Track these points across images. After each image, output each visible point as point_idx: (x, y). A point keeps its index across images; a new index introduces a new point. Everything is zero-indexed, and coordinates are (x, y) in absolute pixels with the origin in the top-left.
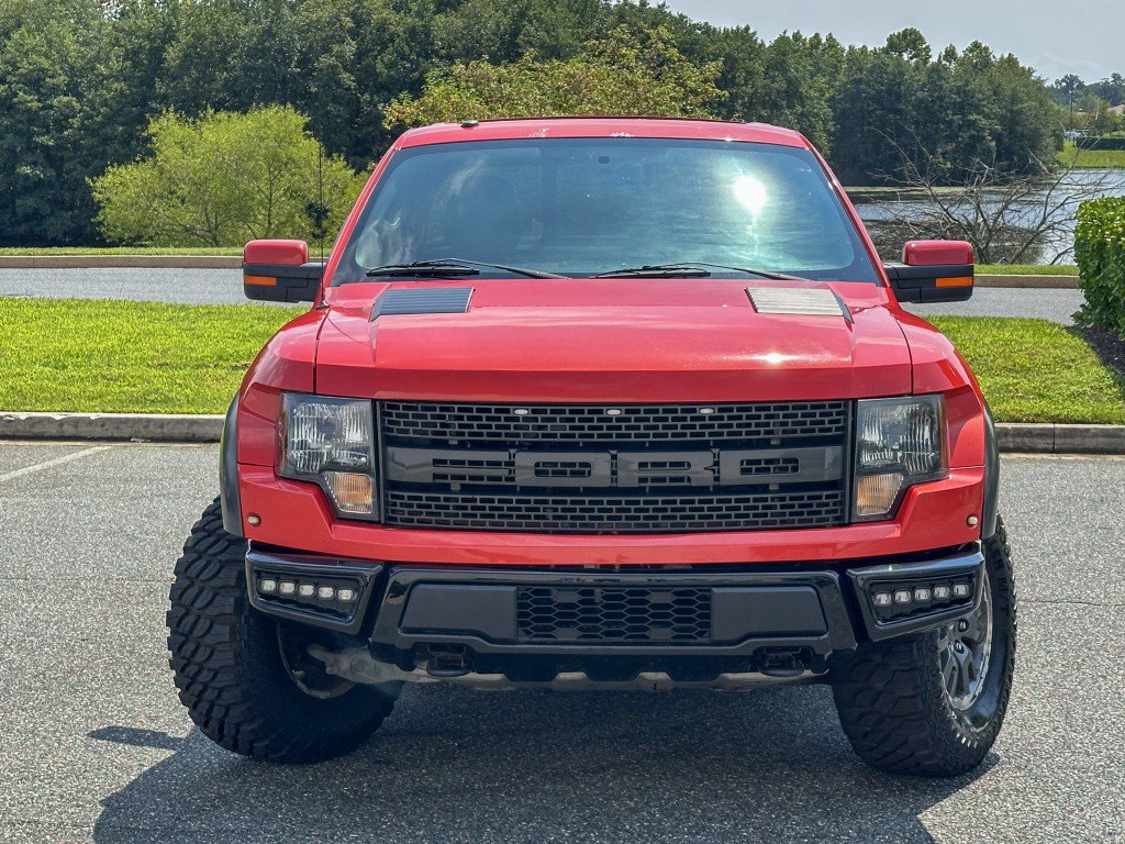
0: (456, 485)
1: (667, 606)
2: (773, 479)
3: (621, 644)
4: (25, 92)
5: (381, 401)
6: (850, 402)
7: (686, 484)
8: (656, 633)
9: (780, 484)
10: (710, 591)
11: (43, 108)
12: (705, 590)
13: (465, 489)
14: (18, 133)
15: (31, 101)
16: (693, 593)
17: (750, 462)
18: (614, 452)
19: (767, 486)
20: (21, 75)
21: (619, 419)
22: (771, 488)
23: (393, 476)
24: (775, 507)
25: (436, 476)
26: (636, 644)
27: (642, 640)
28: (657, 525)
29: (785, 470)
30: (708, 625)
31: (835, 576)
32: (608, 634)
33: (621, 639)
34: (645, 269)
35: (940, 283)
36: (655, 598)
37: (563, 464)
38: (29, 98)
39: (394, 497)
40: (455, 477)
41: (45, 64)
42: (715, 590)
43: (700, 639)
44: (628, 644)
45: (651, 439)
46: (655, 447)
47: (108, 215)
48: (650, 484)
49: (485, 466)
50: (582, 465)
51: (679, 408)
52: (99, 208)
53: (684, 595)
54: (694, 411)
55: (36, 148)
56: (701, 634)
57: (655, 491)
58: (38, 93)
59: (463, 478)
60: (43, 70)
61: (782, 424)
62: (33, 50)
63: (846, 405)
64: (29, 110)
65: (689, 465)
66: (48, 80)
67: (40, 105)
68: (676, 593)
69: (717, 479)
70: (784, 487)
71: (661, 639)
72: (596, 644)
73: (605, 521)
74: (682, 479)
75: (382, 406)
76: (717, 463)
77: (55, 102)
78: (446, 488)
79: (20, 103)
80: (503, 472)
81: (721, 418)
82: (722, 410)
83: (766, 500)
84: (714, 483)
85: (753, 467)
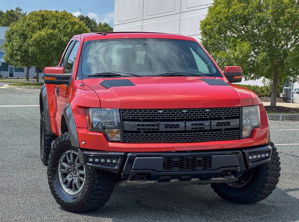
0: (142, 131)
1: (201, 161)
2: (224, 127)
3: (189, 171)
5: (121, 109)
6: (241, 108)
7: (203, 129)
8: (198, 168)
9: (225, 129)
10: (211, 156)
12: (210, 156)
13: (145, 132)
16: (207, 157)
17: (218, 123)
18: (185, 121)
19: (222, 129)
21: (186, 113)
22: (223, 130)
23: (126, 129)
24: (225, 135)
25: (138, 129)
26: (193, 171)
27: (195, 170)
28: (196, 140)
29: (226, 125)
30: (211, 165)
31: (240, 152)
32: (186, 168)
33: (190, 169)
34: (167, 74)
35: (235, 77)
36: (198, 159)
37: (172, 125)
39: (126, 135)
40: (142, 129)
42: (213, 156)
43: (209, 169)
44: (191, 171)
45: (194, 118)
46: (195, 120)
48: (194, 129)
49: (151, 126)
50: (177, 125)
51: (201, 110)
53: (205, 158)
54: (204, 110)
56: (209, 168)
57: (194, 131)
59: (145, 129)
63: (240, 108)
65: (204, 124)
68: (203, 157)
69: (211, 128)
70: (226, 130)
71: (199, 170)
72: (183, 171)
73: (183, 139)
74: (202, 128)
75: (122, 111)
76: (211, 124)
78: (140, 132)
80: (156, 127)
81: (211, 112)
82: (211, 110)
83: (222, 133)
84: (210, 129)
85: (219, 124)
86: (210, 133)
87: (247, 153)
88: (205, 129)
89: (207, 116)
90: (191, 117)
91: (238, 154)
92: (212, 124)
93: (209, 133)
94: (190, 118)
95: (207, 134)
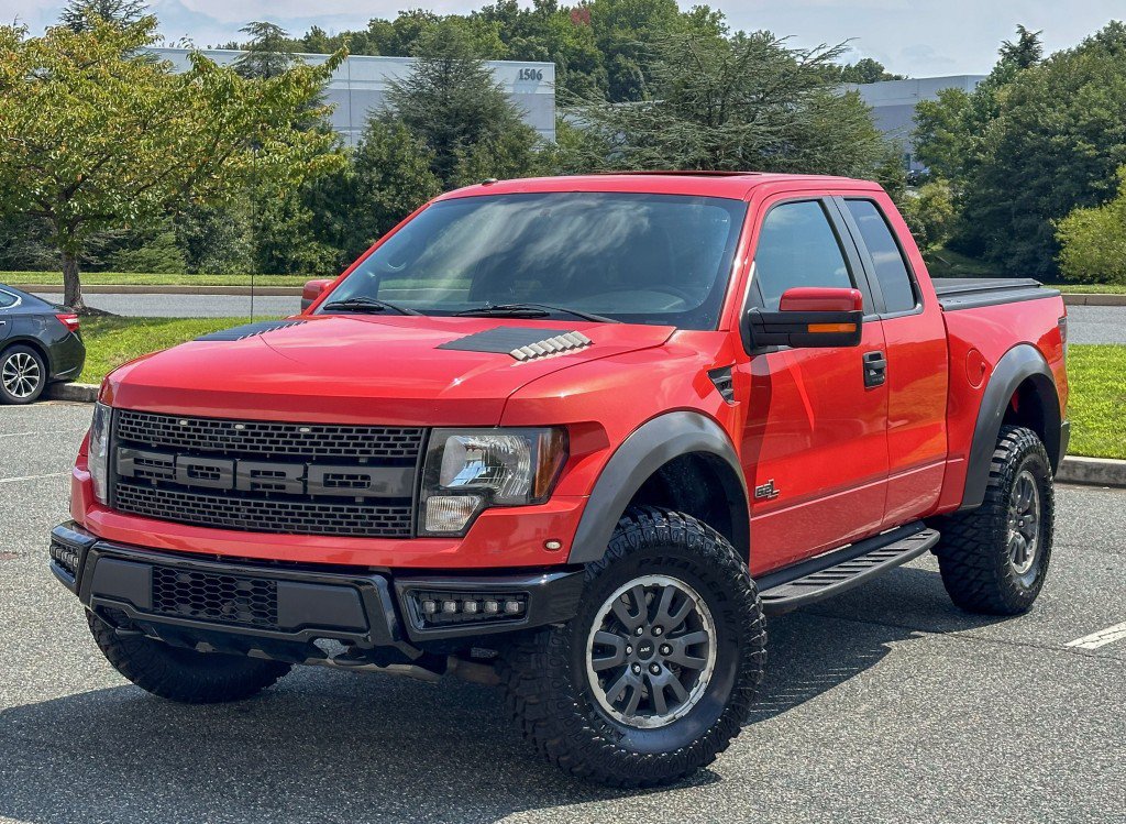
0: (154, 482)
1: (249, 593)
4: (1084, 142)
5: (117, 409)
6: (425, 430)
9: (362, 498)
10: (278, 584)
11: (1100, 156)
12: (273, 583)
14: (1076, 179)
15: (1088, 150)
16: (265, 584)
17: (332, 476)
18: (238, 460)
19: (354, 498)
20: (1082, 126)
22: (357, 500)
24: (364, 517)
25: (136, 472)
27: (230, 620)
31: (384, 581)
33: (217, 617)
35: (813, 329)
38: (1087, 147)
41: (1105, 114)
42: (280, 584)
43: (271, 625)
45: (274, 452)
47: (1069, 254)
49: (163, 466)
51: (283, 426)
52: (1061, 248)
53: (261, 585)
54: (293, 429)
55: (1091, 193)
56: (271, 620)
58: (1097, 142)
60: (1104, 121)
61: (377, 445)
62: (1095, 103)
63: (422, 432)
64: (1088, 159)
65: (285, 475)
66: (1106, 130)
67: (1098, 153)
71: (243, 622)
75: (120, 414)
76: (306, 475)
77: (1112, 150)
79: (1078, 151)
80: (170, 472)
81: (313, 437)
82: (314, 430)
83: (357, 510)
84: (301, 492)
85: (337, 481)
86: (317, 506)
87: (406, 589)
88: (287, 491)
89: (311, 450)
90: (264, 448)
91: (362, 588)
92: (310, 479)
93: (314, 508)
94: (261, 451)
95: (307, 508)
